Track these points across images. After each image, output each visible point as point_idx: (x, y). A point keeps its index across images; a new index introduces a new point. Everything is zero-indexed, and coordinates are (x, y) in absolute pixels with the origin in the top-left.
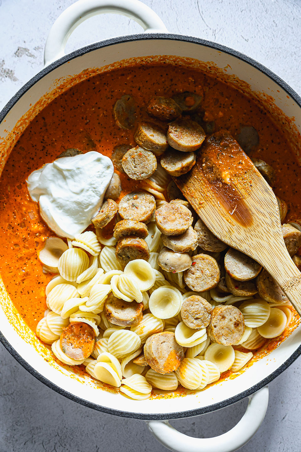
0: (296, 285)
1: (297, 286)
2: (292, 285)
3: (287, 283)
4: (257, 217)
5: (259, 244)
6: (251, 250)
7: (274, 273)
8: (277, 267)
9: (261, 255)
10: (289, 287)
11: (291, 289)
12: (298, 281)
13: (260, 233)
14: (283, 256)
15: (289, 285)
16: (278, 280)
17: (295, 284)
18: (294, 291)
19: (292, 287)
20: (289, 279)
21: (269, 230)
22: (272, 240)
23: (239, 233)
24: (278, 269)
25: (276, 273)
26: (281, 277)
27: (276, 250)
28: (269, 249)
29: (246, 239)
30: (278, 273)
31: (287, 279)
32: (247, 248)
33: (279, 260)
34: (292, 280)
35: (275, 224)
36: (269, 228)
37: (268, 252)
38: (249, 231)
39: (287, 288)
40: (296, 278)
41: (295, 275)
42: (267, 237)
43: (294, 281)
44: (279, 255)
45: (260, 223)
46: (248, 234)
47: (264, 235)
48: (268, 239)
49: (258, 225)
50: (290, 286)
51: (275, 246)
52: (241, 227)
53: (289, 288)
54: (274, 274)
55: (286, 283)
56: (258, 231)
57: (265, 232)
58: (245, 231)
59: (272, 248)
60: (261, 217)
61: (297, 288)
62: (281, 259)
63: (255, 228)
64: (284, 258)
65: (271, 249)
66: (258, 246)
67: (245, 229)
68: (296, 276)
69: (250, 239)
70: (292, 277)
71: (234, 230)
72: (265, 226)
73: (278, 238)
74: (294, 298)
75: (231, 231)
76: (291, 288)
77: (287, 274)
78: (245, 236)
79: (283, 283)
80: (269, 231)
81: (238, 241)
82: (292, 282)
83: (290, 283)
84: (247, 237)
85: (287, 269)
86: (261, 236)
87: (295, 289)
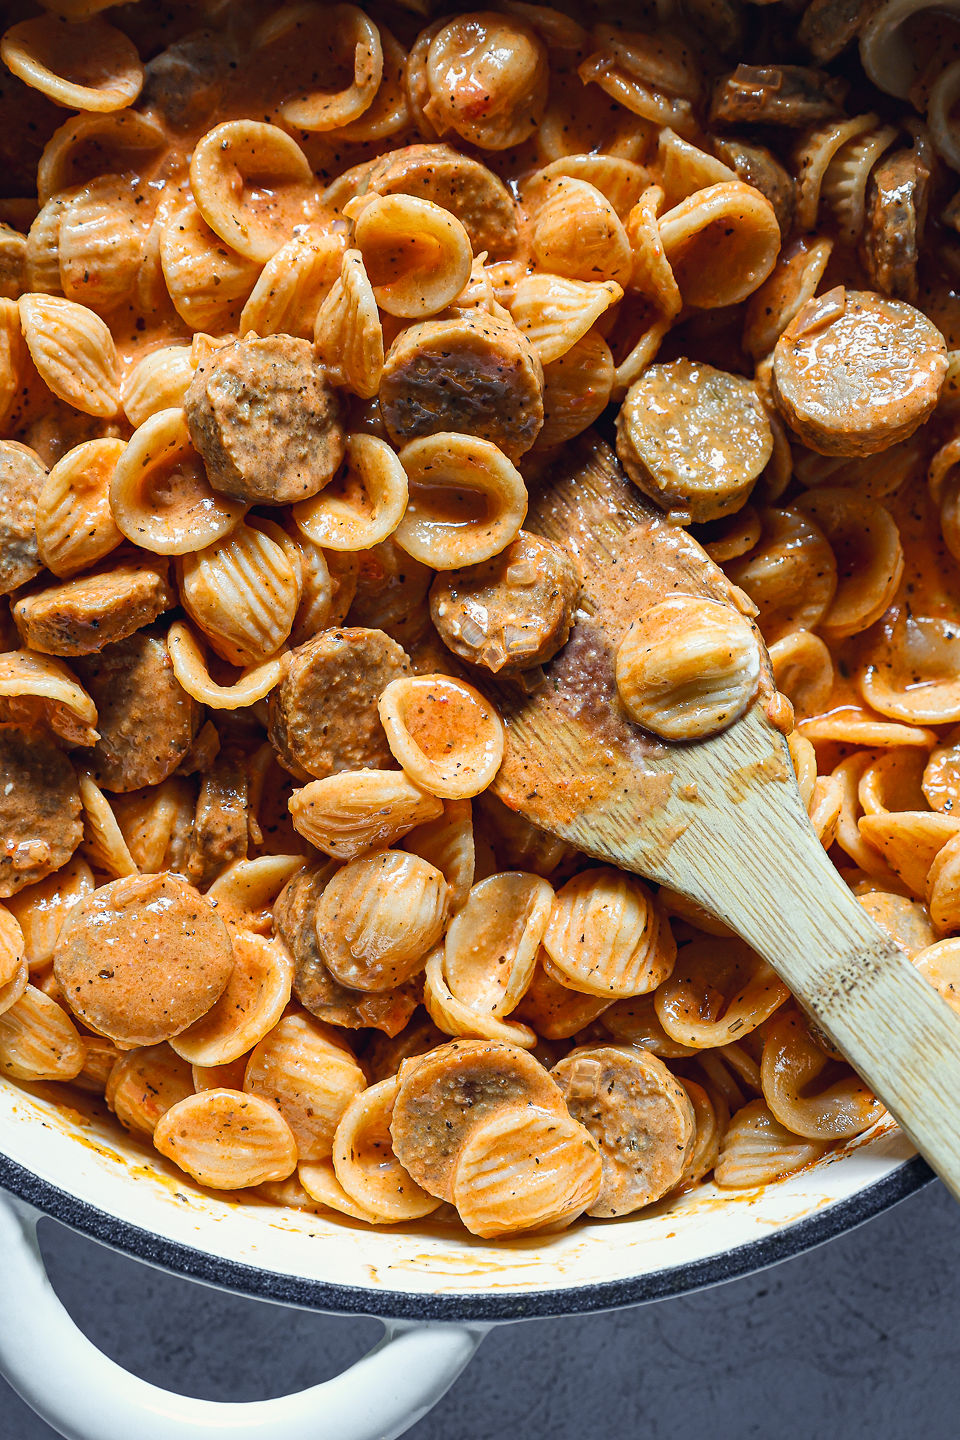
0: (866, 986)
1: (870, 990)
2: (847, 987)
3: (825, 976)
6: (665, 854)
7: (768, 942)
8: (780, 916)
9: (708, 874)
10: (836, 993)
11: (845, 1003)
12: (871, 967)
13: (700, 778)
14: (802, 867)
15: (837, 986)
16: (789, 972)
17: (860, 982)
18: (856, 1011)
19: (847, 992)
20: (835, 960)
22: (752, 805)
24: (786, 923)
25: (777, 942)
26: (798, 956)
27: (770, 846)
28: (742, 845)
30: (784, 940)
31: (827, 963)
32: (650, 847)
33: (784, 885)
34: (848, 966)
37: (738, 856)
39: (826, 999)
40: (864, 956)
41: (858, 941)
42: (728, 794)
43: (854, 969)
44: (785, 863)
47: (715, 784)
48: (733, 800)
50: (841, 991)
51: (765, 825)
53: (836, 1001)
54: (771, 946)
55: (820, 981)
56: (691, 775)
57: (718, 774)
59: (753, 837)
61: (870, 994)
62: (794, 882)
64: (806, 873)
65: (750, 843)
68: (864, 946)
70: (848, 951)
74: (860, 1041)
76: (845, 997)
77: (824, 943)
79: (810, 982)
82: (847, 974)
83: (838, 978)
85: (822, 920)
86: (704, 792)
87: (861, 1002)
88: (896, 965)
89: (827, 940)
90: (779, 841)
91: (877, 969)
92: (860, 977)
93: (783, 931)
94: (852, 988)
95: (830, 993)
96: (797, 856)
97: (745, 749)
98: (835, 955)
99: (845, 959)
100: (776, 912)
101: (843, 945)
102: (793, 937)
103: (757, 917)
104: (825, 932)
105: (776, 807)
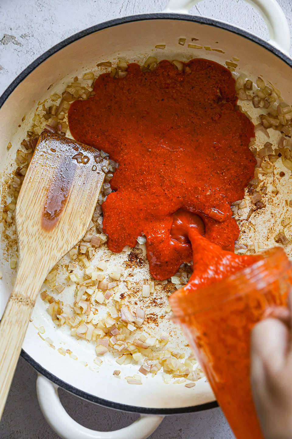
1: (23, 305)
3: (20, 295)
4: (57, 233)
5: (35, 249)
6: (26, 246)
7: (20, 279)
9: (26, 258)
10: (18, 299)
11: (17, 302)
12: (27, 303)
13: (46, 244)
14: (40, 276)
15: (19, 298)
18: (16, 305)
20: (24, 295)
21: (54, 249)
22: (46, 258)
23: (33, 226)
24: (26, 279)
25: (21, 281)
27: (40, 267)
28: (37, 261)
29: (32, 235)
31: (23, 293)
32: (25, 242)
33: (34, 274)
34: (25, 298)
35: (62, 251)
36: (55, 248)
37: (34, 261)
38: (41, 233)
39: (15, 298)
40: (29, 300)
41: (31, 297)
42: (46, 252)
43: (25, 300)
44: (38, 272)
45: (54, 238)
46: (37, 234)
47: (46, 248)
48: (45, 253)
49: (51, 237)
50: (19, 300)
51: (44, 263)
52: (40, 224)
53: (16, 300)
55: (18, 294)
56: (46, 242)
57: (49, 247)
58: (38, 229)
60: (59, 234)
61: (22, 306)
62: (36, 276)
63: (47, 236)
66: (33, 249)
67: (40, 228)
68: (31, 299)
69: (34, 238)
70: (28, 296)
71: (32, 221)
72: (55, 244)
73: (52, 261)
75: (30, 218)
76: (18, 301)
78: (34, 233)
79: (17, 292)
80: (52, 250)
81: (25, 229)
82: (23, 299)
83: (21, 297)
84: (34, 235)
85: (31, 287)
86: (43, 247)
87: (19, 305)
88: (31, 308)
89: (28, 290)
90: (42, 268)
91: (28, 304)
92: (24, 302)
93: (24, 280)
94: (21, 301)
95: (17, 298)
96: (41, 274)
97: (57, 250)
98: (25, 294)
99: (26, 297)
100: (27, 276)
101: (29, 294)
102: (24, 283)
103: (24, 272)
104: (29, 289)
105: (49, 263)
